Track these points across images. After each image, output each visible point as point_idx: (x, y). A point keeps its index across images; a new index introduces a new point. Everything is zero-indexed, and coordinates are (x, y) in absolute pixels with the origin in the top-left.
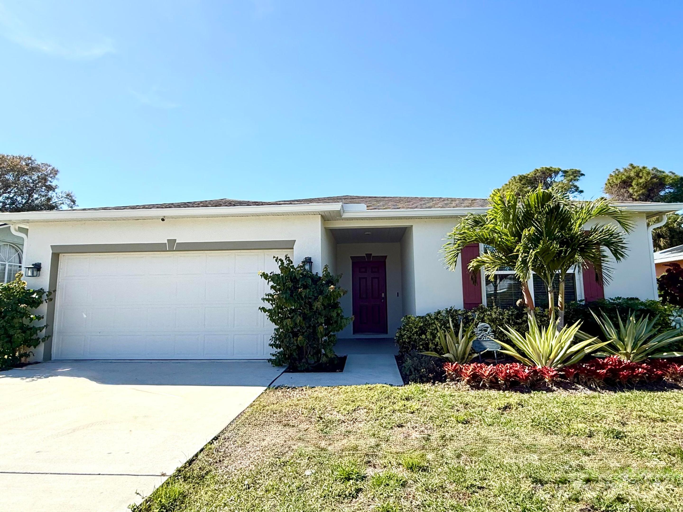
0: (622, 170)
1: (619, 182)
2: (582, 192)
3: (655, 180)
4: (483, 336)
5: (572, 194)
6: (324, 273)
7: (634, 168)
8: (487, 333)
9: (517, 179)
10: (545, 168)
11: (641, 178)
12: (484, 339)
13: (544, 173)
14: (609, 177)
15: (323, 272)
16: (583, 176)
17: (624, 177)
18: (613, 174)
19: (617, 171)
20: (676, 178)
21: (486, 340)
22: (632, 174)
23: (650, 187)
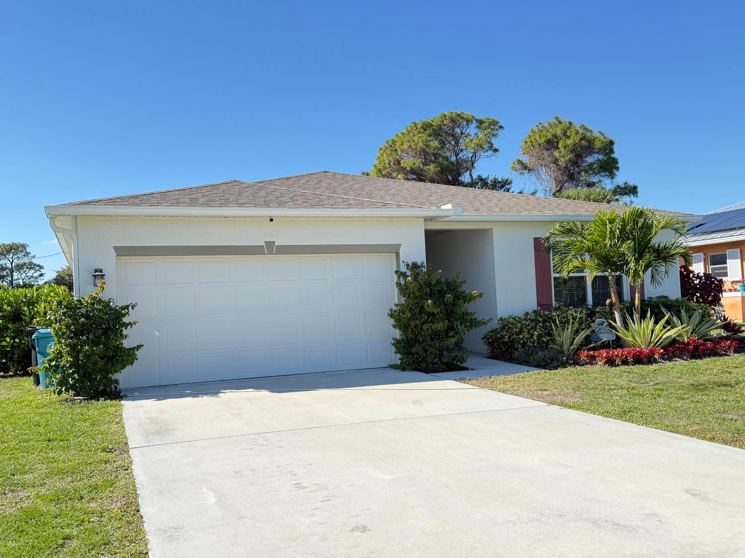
0: (546, 125)
1: (543, 141)
2: (496, 150)
3: (584, 142)
4: (600, 329)
5: (485, 154)
7: (560, 123)
8: (603, 326)
9: (419, 127)
10: (456, 113)
11: (569, 137)
12: (602, 332)
13: (453, 120)
14: (530, 134)
16: (502, 130)
17: (549, 136)
18: (535, 129)
19: (540, 126)
20: (605, 140)
22: (559, 132)
23: (578, 151)
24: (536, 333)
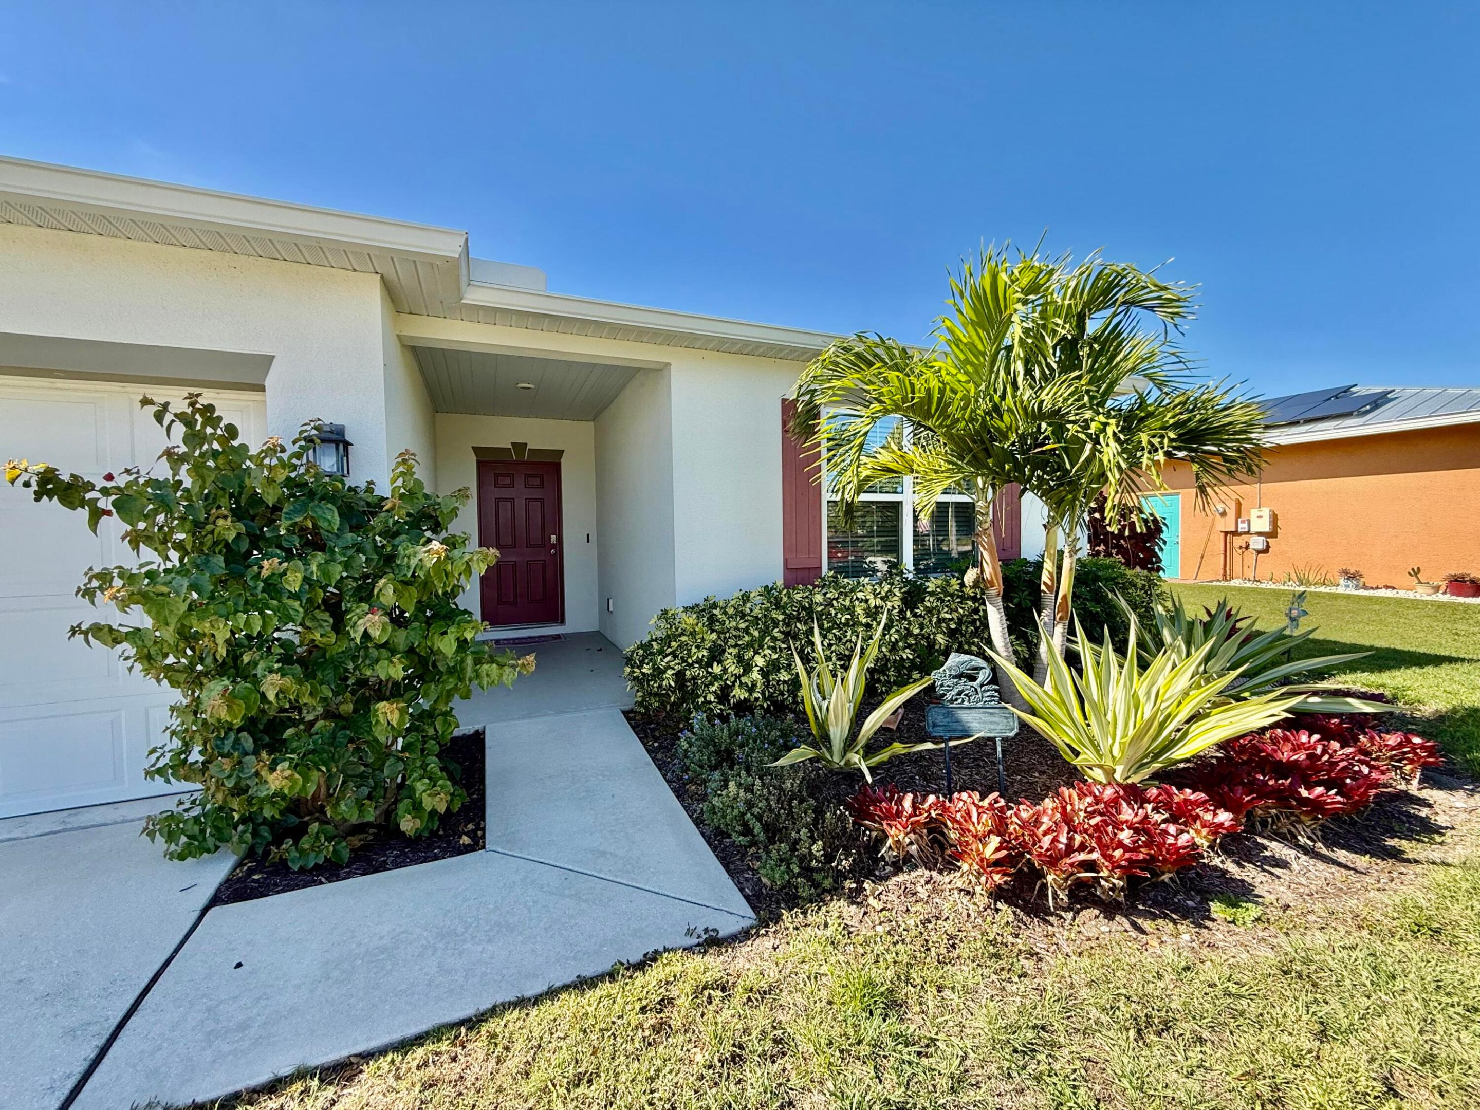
4: (959, 693)
6: (400, 482)
8: (975, 684)
12: (966, 704)
15: (393, 481)
21: (974, 705)
24: (760, 661)
